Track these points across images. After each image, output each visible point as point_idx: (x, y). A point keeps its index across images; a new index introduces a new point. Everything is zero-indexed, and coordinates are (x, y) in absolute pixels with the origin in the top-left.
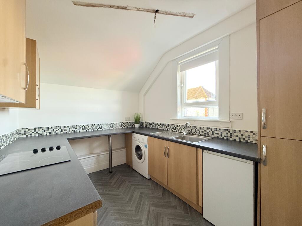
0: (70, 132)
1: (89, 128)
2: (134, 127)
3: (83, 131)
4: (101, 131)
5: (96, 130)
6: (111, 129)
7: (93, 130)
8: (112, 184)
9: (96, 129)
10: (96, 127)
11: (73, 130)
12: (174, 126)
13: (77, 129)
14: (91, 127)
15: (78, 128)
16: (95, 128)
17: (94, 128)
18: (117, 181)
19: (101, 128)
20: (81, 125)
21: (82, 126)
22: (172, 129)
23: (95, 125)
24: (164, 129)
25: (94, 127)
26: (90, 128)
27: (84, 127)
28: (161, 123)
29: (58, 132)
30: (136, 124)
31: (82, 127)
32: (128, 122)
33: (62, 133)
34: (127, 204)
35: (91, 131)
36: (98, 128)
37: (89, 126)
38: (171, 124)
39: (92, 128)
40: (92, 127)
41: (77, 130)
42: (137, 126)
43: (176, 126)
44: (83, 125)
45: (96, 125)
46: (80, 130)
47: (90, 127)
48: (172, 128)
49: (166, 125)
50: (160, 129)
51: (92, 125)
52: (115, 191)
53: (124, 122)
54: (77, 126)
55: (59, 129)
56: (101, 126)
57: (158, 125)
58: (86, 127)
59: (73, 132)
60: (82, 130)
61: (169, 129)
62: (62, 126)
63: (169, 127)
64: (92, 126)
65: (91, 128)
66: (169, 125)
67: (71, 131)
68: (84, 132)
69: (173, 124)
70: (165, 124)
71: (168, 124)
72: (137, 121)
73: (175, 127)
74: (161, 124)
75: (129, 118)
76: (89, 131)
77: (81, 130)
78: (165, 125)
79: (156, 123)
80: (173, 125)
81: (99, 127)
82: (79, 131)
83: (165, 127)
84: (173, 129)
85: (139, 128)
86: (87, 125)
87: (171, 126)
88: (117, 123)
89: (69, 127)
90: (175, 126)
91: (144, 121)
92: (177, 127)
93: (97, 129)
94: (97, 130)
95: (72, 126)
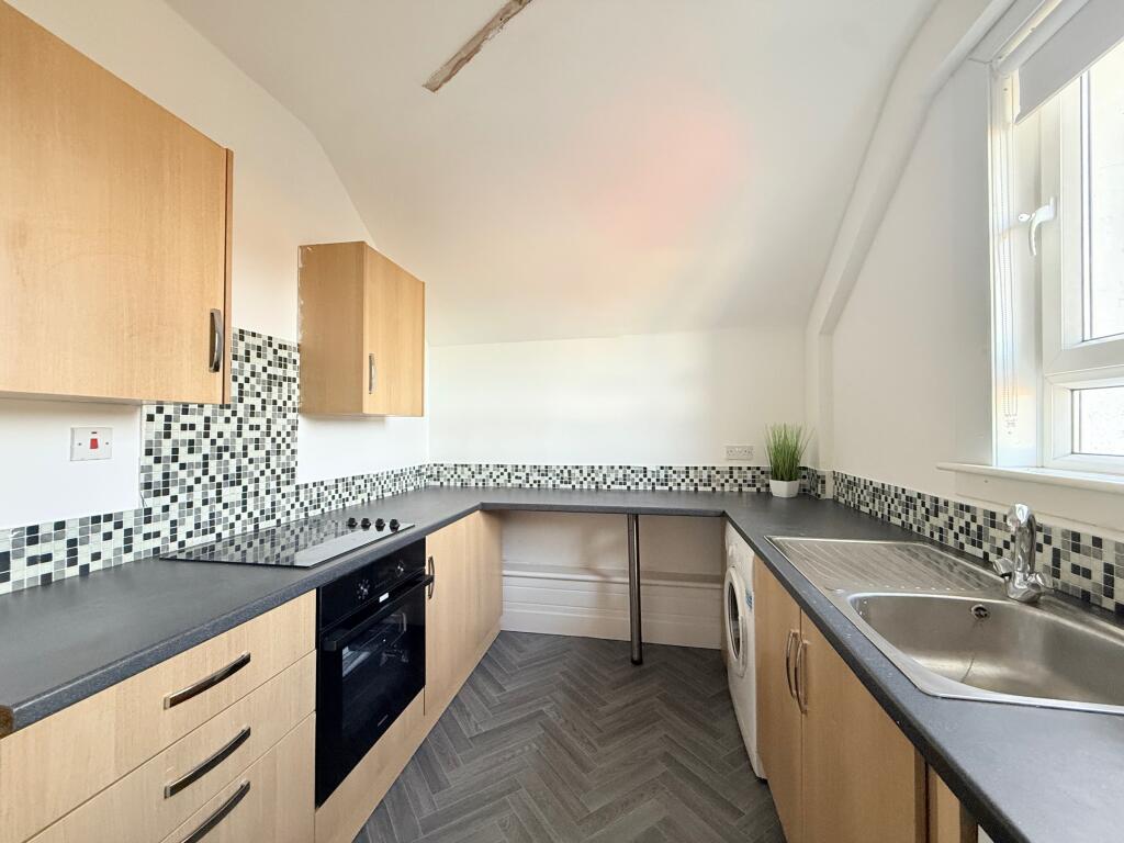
0: (528, 486)
1: (581, 479)
2: (769, 494)
3: (563, 486)
4: (621, 491)
5: (605, 487)
6: (662, 492)
7: (593, 487)
8: (601, 709)
9: (605, 483)
10: (604, 475)
11: (538, 478)
12: (968, 517)
13: (547, 478)
14: (589, 475)
15: (550, 475)
16: (600, 479)
17: (596, 480)
18: (627, 705)
19: (621, 484)
20: (558, 467)
21: (562, 468)
22: (956, 536)
23: (600, 467)
24: (915, 529)
25: (597, 475)
26: (585, 479)
27: (566, 474)
28: (901, 486)
29: (501, 481)
30: (777, 479)
31: (562, 471)
32: (744, 465)
33: (509, 485)
34: (579, 824)
35: (589, 489)
36: (613, 483)
37: (581, 472)
38: (954, 499)
39: (593, 479)
40: (593, 475)
41: (546, 481)
42: (780, 489)
43: (980, 521)
44: (566, 467)
45: (604, 471)
46: (554, 481)
47: (585, 475)
48: (956, 529)
49: (923, 504)
50: (895, 520)
51: (593, 467)
52: (589, 743)
53: (723, 465)
54: (546, 467)
55: (502, 474)
56: (620, 476)
57: (883, 497)
58: (572, 472)
59: (535, 486)
60: (562, 482)
61: (941, 530)
62: (509, 463)
63: (943, 517)
64: (593, 472)
65: (589, 479)
66: (941, 504)
67: (531, 482)
68: (566, 489)
69: (966, 502)
70: (919, 495)
71: (937, 500)
72: (787, 464)
73: (980, 528)
74: (900, 492)
75: (749, 452)
76: (581, 489)
77: (558, 482)
78: (919, 502)
79: (878, 482)
80: (962, 507)
81: (617, 479)
82: (554, 486)
83: (919, 517)
84: (962, 538)
85: (788, 499)
86: (577, 467)
87: (951, 513)
88: (687, 468)
89: (528, 471)
90: (974, 519)
91: (824, 469)
92: (993, 525)
93: (609, 483)
94: (609, 487)
95: (535, 467)
